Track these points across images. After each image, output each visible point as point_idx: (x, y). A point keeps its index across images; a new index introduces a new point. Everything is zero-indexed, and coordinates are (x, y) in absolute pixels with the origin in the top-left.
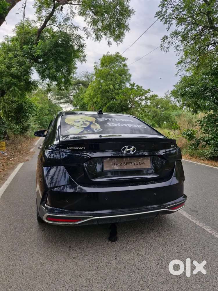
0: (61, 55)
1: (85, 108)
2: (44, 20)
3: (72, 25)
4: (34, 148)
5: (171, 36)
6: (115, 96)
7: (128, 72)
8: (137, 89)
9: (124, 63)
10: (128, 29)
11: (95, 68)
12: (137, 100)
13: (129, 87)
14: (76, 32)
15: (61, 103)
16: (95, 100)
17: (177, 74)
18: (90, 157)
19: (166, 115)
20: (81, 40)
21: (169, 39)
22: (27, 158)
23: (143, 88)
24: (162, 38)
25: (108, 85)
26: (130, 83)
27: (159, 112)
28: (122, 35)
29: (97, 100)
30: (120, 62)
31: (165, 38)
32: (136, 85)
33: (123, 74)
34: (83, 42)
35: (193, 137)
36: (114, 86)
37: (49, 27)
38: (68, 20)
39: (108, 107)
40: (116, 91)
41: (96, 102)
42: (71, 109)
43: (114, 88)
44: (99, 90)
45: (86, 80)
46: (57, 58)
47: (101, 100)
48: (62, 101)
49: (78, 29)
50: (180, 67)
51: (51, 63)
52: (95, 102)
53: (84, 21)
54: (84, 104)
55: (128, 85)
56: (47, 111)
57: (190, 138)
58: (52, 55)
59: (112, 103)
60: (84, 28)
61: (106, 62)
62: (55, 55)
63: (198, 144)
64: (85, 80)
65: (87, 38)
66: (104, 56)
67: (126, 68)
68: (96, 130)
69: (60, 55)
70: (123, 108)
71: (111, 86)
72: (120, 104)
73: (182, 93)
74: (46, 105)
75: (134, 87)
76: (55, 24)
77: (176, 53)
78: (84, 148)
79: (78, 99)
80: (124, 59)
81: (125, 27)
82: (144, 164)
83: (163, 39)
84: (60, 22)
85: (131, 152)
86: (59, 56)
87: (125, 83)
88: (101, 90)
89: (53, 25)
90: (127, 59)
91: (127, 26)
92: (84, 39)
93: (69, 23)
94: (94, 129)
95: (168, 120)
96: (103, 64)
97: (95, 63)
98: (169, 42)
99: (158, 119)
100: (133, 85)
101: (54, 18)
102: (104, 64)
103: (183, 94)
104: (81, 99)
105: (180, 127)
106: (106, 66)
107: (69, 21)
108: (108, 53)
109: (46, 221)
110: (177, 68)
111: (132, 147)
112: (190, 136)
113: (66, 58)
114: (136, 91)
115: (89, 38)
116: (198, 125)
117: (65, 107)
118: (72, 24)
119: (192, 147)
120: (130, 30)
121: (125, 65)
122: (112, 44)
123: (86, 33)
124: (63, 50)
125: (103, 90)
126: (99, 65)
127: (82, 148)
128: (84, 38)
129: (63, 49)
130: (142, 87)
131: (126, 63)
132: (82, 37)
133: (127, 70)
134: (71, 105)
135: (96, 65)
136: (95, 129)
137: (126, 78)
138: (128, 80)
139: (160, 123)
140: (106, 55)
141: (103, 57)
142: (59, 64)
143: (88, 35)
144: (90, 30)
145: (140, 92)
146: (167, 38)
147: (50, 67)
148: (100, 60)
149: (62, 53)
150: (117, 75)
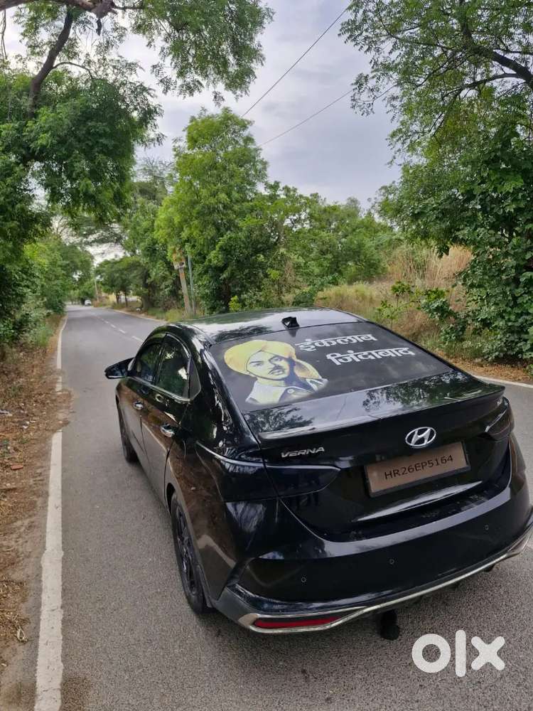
0: (103, 141)
1: (158, 253)
2: (47, 52)
3: (119, 58)
4: (60, 380)
5: (375, 73)
6: (236, 219)
7: (258, 155)
8: (286, 195)
9: (245, 133)
10: (261, 59)
11: (175, 153)
12: (287, 222)
13: (266, 193)
14: (133, 78)
15: (90, 244)
16: (184, 235)
17: (391, 163)
18: (339, 470)
19: (351, 247)
20: (149, 97)
21: (372, 83)
22: (61, 416)
23: (299, 192)
24: (355, 81)
25: (214, 195)
26: (266, 184)
27: (335, 241)
28: (248, 76)
29: (192, 234)
30: (234, 132)
31: (361, 82)
32: (281, 186)
33: (247, 162)
34: (153, 102)
35: (451, 313)
36: (229, 195)
37: (60, 69)
38: (107, 47)
39: (221, 248)
40: (236, 207)
41: (188, 238)
42: (116, 256)
43: (231, 201)
44: (194, 208)
45: (149, 180)
46: (92, 148)
47: (202, 232)
48: (91, 238)
49: (138, 69)
50: (399, 145)
51: (78, 164)
52: (186, 238)
53: (147, 46)
54: (154, 244)
55: (261, 189)
56: (60, 268)
57: (442, 314)
58: (79, 141)
59: (230, 238)
60: (154, 67)
61: (200, 136)
62: (87, 142)
63: (463, 329)
64: (144, 180)
65: (165, 92)
66: (193, 119)
67: (251, 147)
68: (315, 383)
69: (101, 141)
70: (259, 246)
71: (223, 196)
72: (248, 237)
73: (416, 212)
74: (53, 255)
75: (278, 193)
76: (74, 61)
77: (392, 114)
78: (323, 450)
79: (138, 233)
80: (244, 125)
81: (254, 54)
82: (451, 459)
83: (356, 83)
84: (88, 55)
85: (426, 442)
86: (97, 142)
87: (254, 184)
88: (198, 207)
89: (71, 64)
90: (250, 123)
91: (256, 51)
92: (156, 93)
93: (112, 55)
94: (308, 380)
95: (359, 256)
96: (193, 141)
97: (175, 141)
98: (372, 90)
99: (334, 257)
100: (275, 187)
101: (72, 46)
102: (196, 142)
103: (418, 213)
104: (146, 232)
105: (409, 288)
106: (203, 145)
107: (111, 51)
108: (203, 112)
109: (253, 628)
110: (392, 147)
111: (426, 430)
112: (442, 310)
113: (115, 147)
114: (285, 201)
115: (169, 92)
116: (460, 283)
117: (103, 253)
118: (121, 57)
119: (451, 338)
120: (264, 59)
121: (249, 140)
122: (223, 100)
123: (161, 81)
124: (106, 126)
125: (203, 207)
126: (183, 144)
127: (318, 451)
128: (154, 91)
129: (104, 124)
130: (295, 190)
131: (252, 133)
132: (150, 89)
133: (256, 150)
134: (119, 247)
135: (177, 145)
136: (311, 382)
137: (256, 171)
138: (261, 175)
139: (338, 267)
140: (197, 117)
141: (191, 121)
142: (99, 163)
143: (166, 84)
144: (170, 71)
145: (295, 202)
146: (366, 80)
147: (78, 173)
148: (186, 131)
149: (104, 135)
150: (233, 166)
